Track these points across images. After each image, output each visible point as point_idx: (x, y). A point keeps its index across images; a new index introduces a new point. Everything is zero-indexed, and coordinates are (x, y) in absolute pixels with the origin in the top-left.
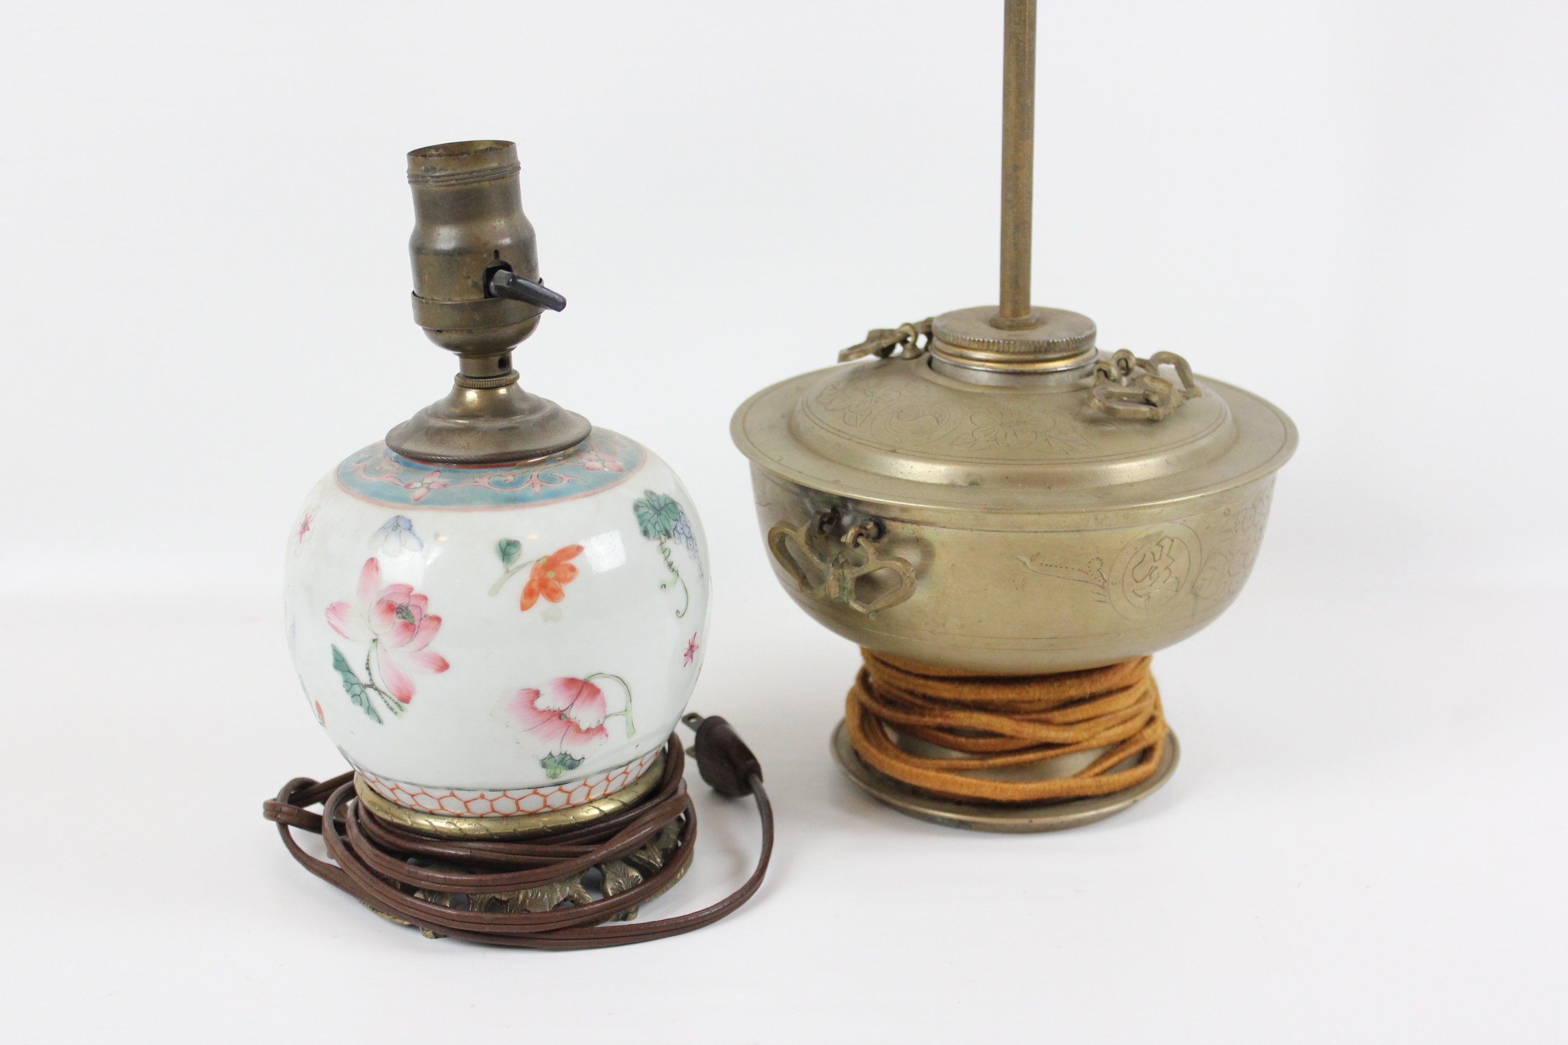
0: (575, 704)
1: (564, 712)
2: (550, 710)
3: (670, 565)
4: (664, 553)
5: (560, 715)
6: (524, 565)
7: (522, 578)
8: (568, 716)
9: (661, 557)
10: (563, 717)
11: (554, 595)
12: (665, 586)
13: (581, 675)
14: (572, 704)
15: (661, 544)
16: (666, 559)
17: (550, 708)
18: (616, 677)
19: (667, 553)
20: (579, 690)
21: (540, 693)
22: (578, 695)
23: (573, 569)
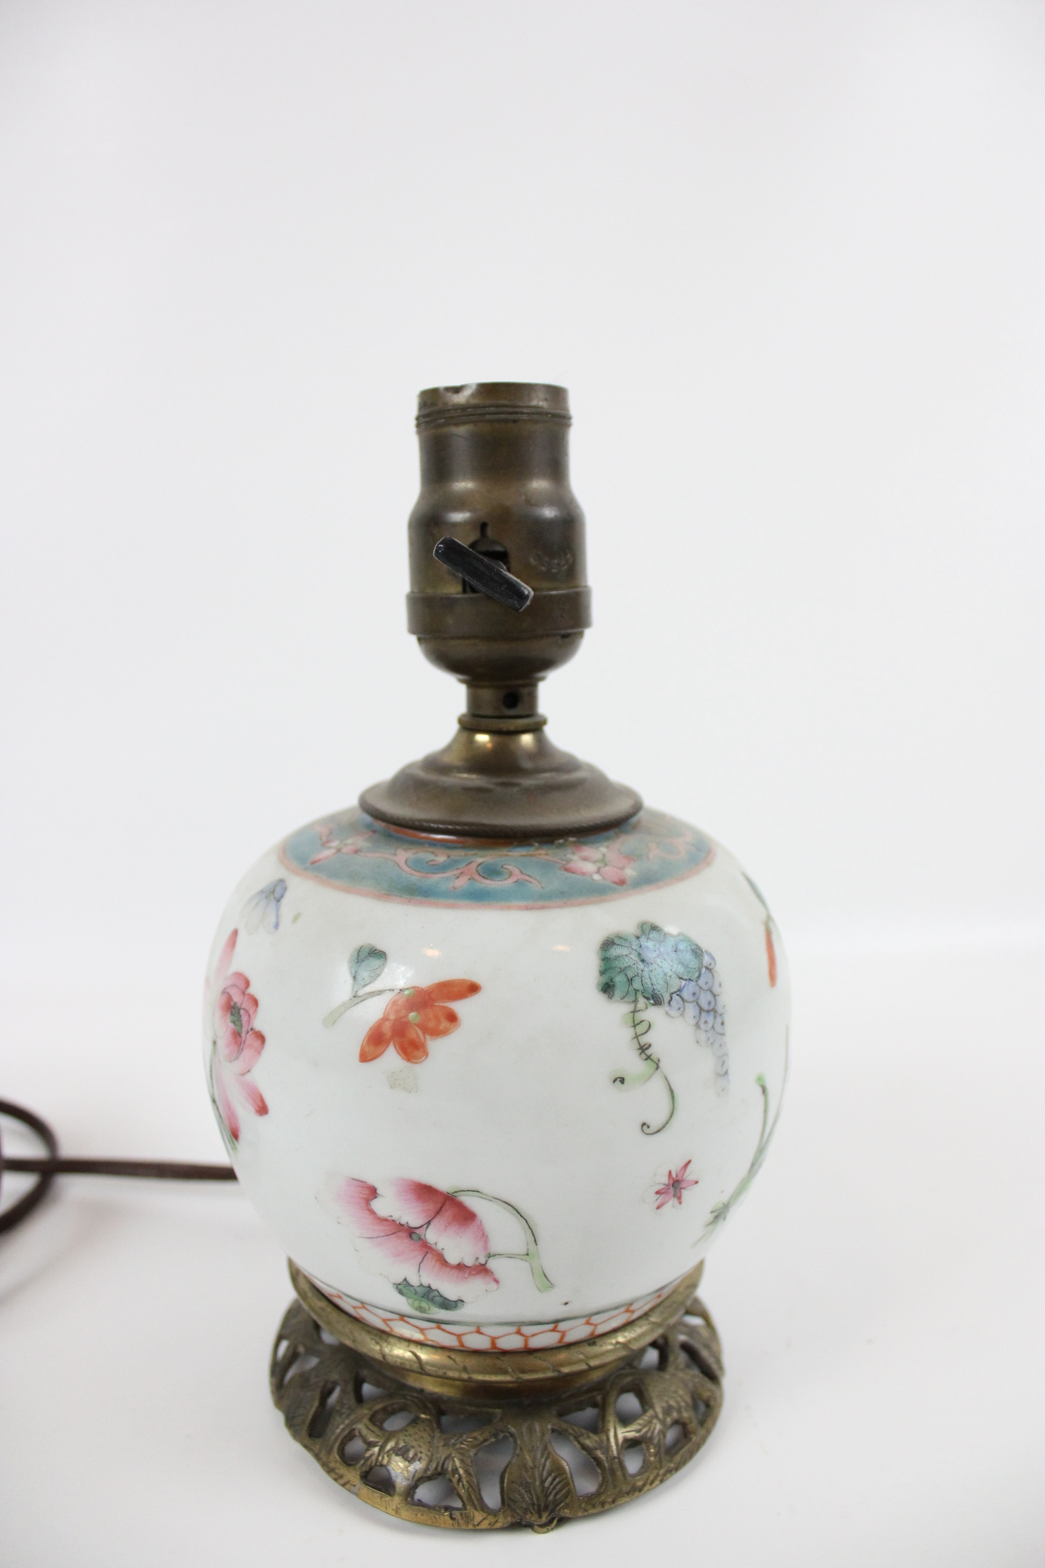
0: (433, 1224)
1: (417, 1231)
2: (394, 1221)
3: (643, 1049)
4: (635, 1026)
5: (410, 1232)
6: (380, 993)
7: (373, 1011)
8: (423, 1237)
9: (629, 1033)
10: (414, 1236)
11: (412, 1050)
12: (622, 1080)
13: (443, 1183)
14: (429, 1223)
15: (634, 1012)
16: (637, 1037)
17: (394, 1218)
18: (504, 1202)
19: (640, 1029)
20: (439, 1206)
21: (378, 1192)
22: (438, 1212)
23: (452, 1018)
